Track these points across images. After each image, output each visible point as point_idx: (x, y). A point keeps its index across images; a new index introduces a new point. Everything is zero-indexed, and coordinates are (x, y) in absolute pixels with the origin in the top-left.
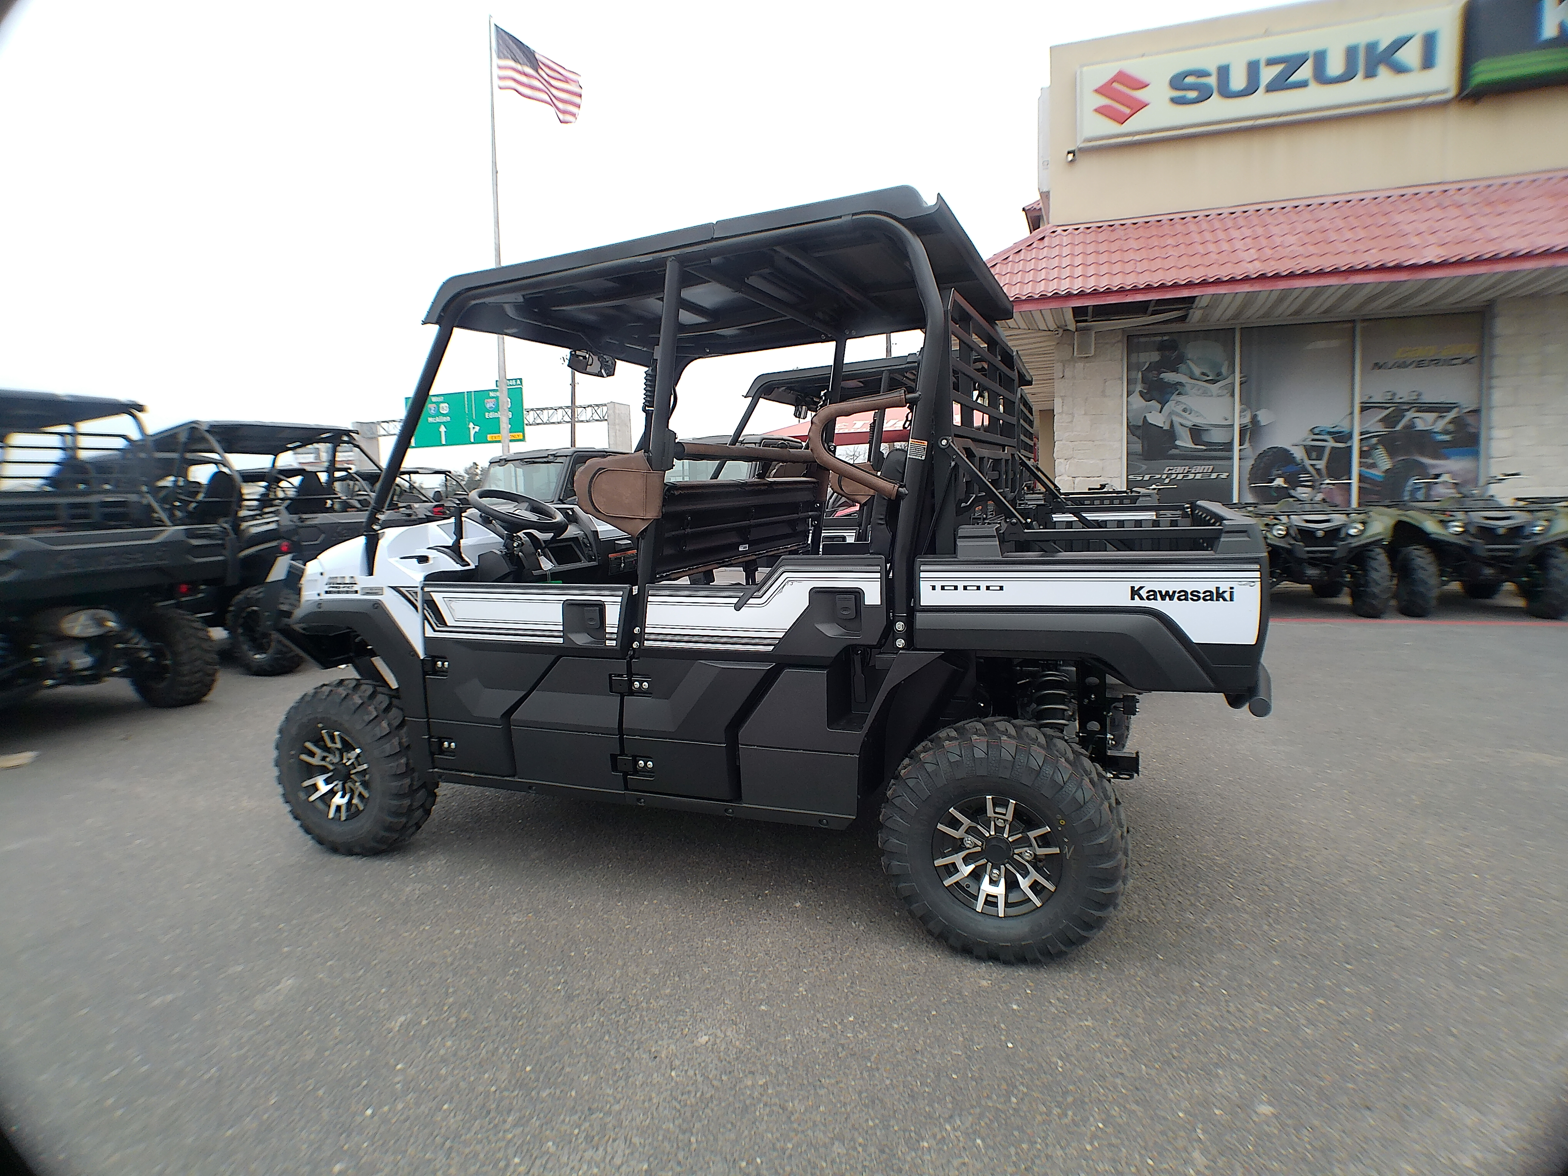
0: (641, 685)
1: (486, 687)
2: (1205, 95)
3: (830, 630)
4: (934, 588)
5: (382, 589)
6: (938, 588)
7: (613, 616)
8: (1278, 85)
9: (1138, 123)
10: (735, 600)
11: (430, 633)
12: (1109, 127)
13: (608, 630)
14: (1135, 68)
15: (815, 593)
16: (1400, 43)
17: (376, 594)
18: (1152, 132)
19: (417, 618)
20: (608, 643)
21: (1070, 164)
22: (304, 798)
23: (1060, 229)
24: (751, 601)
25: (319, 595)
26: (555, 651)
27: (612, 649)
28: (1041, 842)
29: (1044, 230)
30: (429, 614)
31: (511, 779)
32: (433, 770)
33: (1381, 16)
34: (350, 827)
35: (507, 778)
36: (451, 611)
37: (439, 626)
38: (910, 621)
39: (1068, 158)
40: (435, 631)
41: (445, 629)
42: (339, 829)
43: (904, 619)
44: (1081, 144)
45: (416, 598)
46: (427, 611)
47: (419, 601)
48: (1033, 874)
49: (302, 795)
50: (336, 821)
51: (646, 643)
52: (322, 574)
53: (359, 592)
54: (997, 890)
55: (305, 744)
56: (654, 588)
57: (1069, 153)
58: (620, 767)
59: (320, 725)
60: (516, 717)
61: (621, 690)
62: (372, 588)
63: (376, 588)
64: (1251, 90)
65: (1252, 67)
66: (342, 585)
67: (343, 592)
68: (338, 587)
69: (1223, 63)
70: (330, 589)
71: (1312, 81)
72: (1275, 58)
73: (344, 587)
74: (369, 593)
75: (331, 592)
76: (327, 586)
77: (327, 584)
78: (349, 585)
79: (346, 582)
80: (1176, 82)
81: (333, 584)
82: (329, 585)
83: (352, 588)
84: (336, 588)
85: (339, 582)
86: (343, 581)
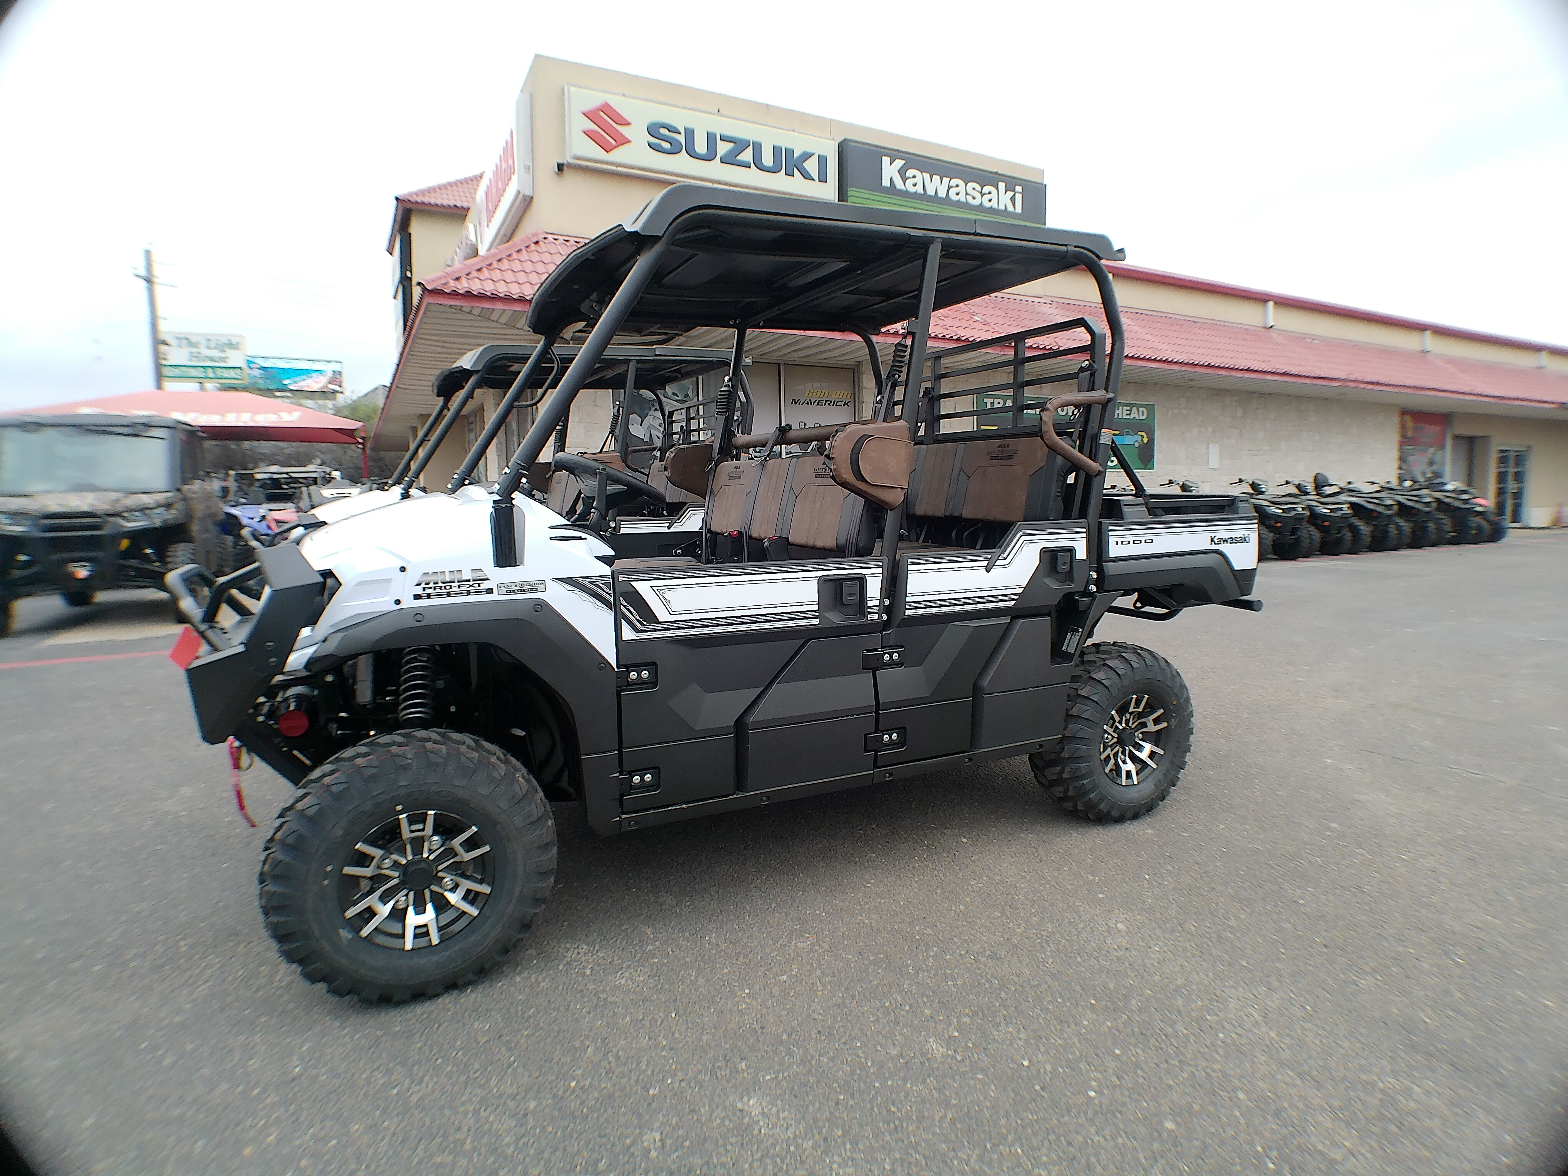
0: (891, 657)
1: (709, 691)
2: (675, 151)
3: (1052, 583)
4: (1117, 543)
5: (543, 583)
6: (1120, 543)
7: (874, 588)
8: (729, 160)
9: (620, 155)
10: (984, 563)
11: (628, 634)
12: (594, 151)
13: (870, 603)
14: (620, 105)
15: (1044, 552)
16: (807, 156)
17: (532, 591)
18: (633, 168)
19: (607, 617)
20: (870, 617)
21: (556, 175)
22: (350, 936)
23: (550, 237)
24: (998, 563)
25: (398, 602)
26: (805, 635)
27: (873, 624)
28: (1156, 721)
29: (536, 235)
30: (628, 609)
31: (735, 796)
32: (620, 818)
33: (794, 131)
34: (457, 948)
35: (731, 797)
36: (665, 602)
37: (645, 623)
38: (1100, 570)
39: (556, 169)
40: (637, 631)
41: (656, 627)
42: (435, 958)
43: (1095, 569)
44: (568, 159)
45: (608, 591)
46: (624, 606)
47: (609, 594)
48: (1148, 747)
49: (345, 934)
50: (423, 949)
51: (908, 612)
52: (403, 569)
53: (495, 591)
54: (1130, 766)
55: (357, 847)
56: (912, 558)
57: (559, 165)
58: (871, 745)
59: (399, 808)
60: (751, 719)
61: (873, 665)
62: (518, 584)
63: (525, 583)
64: (709, 157)
65: (711, 138)
66: (456, 584)
67: (458, 594)
68: (445, 587)
69: (689, 126)
70: (428, 591)
71: (752, 164)
72: (727, 137)
73: (459, 586)
74: (514, 591)
75: (429, 596)
76: (420, 588)
77: (418, 585)
78: (471, 583)
79: (464, 578)
80: (653, 130)
81: (434, 584)
82: (423, 585)
83: (479, 586)
84: (441, 589)
85: (448, 579)
86: (457, 577)
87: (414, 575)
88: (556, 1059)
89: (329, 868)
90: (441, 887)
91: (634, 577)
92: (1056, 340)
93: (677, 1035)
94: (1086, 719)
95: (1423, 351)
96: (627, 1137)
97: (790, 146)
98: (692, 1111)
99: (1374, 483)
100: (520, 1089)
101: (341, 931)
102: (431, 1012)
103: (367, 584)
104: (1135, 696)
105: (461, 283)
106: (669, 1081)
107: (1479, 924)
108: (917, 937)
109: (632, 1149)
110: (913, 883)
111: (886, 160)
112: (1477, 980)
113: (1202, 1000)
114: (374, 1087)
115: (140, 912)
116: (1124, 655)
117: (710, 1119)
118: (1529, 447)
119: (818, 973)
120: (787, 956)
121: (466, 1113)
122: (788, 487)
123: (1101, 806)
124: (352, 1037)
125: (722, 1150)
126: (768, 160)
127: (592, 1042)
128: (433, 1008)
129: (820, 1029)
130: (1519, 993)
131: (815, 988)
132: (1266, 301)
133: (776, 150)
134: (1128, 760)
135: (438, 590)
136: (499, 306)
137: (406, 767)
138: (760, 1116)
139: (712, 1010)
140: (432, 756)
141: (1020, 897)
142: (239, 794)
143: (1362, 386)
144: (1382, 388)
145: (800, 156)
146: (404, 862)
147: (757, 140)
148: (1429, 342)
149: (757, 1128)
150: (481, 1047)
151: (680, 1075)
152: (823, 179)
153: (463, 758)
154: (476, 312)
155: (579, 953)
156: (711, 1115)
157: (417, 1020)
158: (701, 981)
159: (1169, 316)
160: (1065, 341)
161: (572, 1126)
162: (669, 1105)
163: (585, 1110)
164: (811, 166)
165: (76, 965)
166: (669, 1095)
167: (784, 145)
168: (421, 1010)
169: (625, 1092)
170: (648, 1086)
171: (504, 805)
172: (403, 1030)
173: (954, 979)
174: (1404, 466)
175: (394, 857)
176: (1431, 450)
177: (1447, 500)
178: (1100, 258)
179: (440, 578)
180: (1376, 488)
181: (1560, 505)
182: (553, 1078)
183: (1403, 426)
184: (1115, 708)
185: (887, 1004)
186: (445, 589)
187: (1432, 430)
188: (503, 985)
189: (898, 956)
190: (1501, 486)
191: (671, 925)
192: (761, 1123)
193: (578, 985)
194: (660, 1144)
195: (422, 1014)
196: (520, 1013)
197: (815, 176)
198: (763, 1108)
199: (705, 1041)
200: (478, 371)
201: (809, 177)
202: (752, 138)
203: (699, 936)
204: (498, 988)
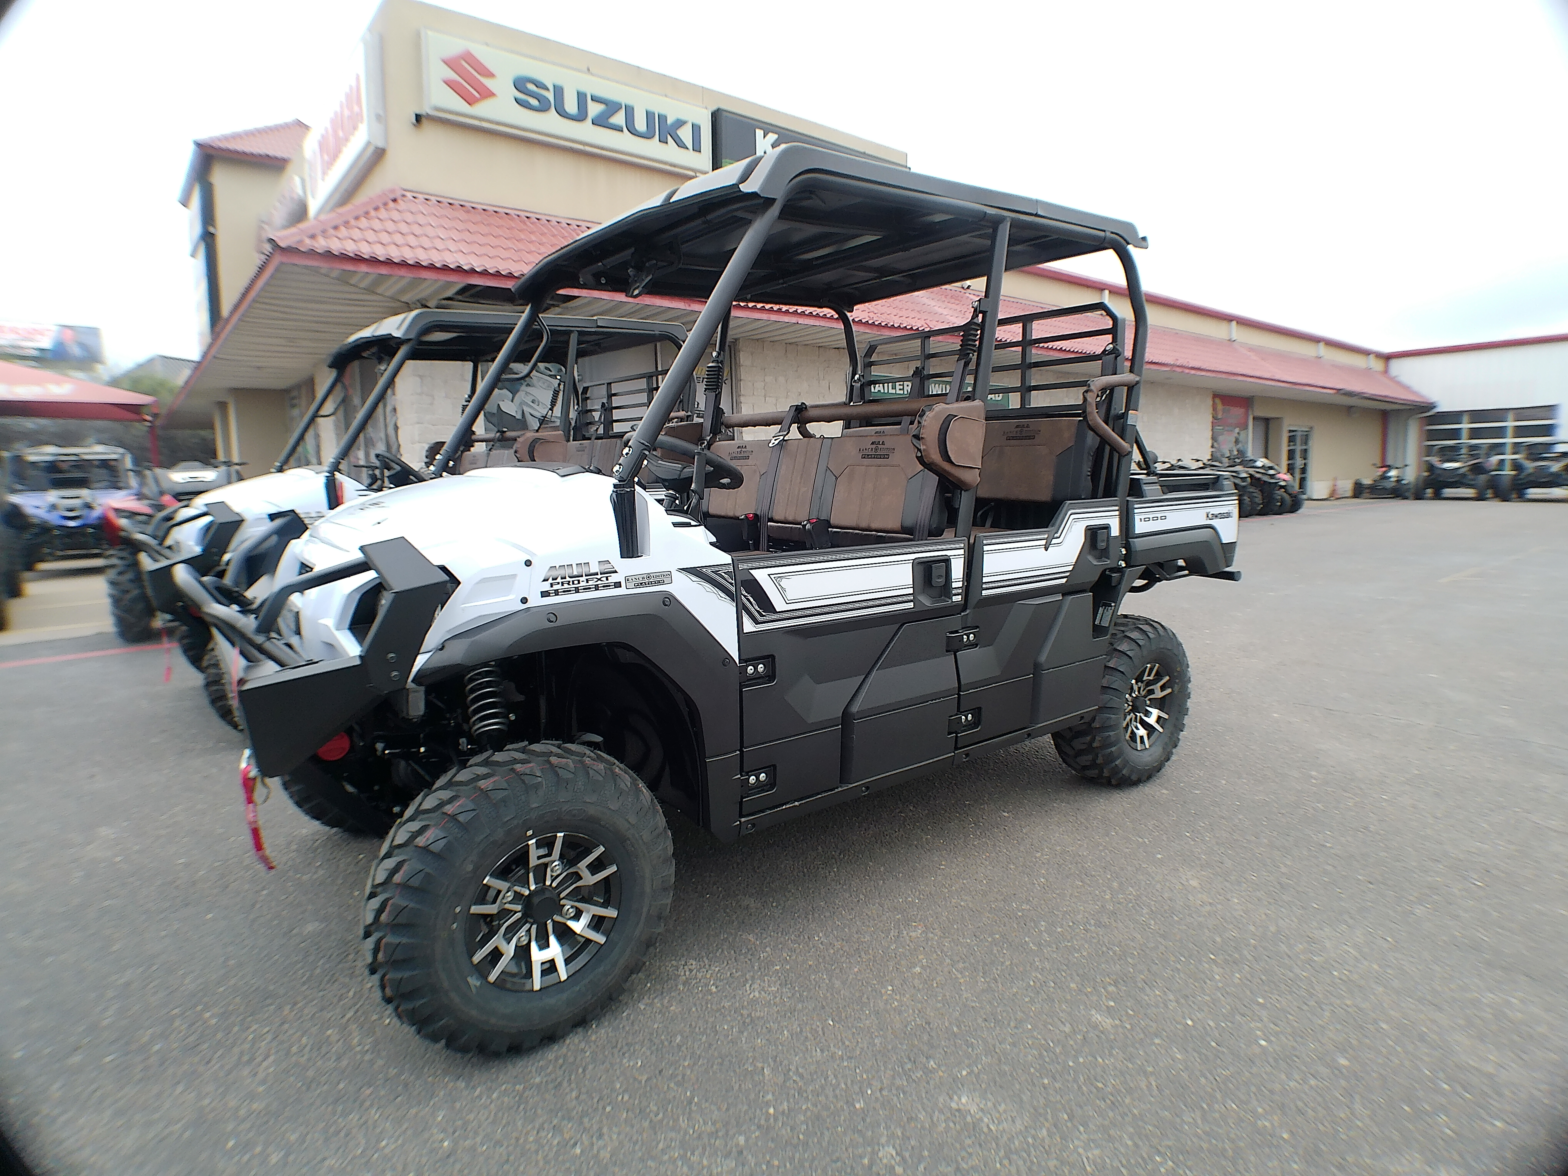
0: (968, 637)
1: (819, 682)
2: (543, 107)
3: (1093, 560)
4: (1141, 520)
5: (669, 574)
6: (1143, 520)
7: (957, 570)
8: (600, 122)
9: (484, 110)
10: (1044, 542)
11: (749, 626)
12: (455, 103)
13: (954, 585)
14: (485, 55)
15: (1087, 529)
16: (680, 123)
17: (659, 583)
18: (498, 123)
19: (729, 608)
20: (955, 599)
21: (413, 127)
22: (478, 984)
23: (409, 195)
24: (1054, 541)
25: (524, 600)
26: (900, 619)
27: (957, 604)
28: (1163, 688)
29: (393, 191)
30: (748, 600)
31: (840, 789)
32: (740, 821)
33: (666, 96)
34: (586, 981)
35: (836, 790)
36: (782, 591)
37: (764, 614)
38: (1127, 546)
39: (414, 120)
40: (757, 622)
41: (775, 617)
42: (565, 996)
43: (1124, 545)
44: (426, 110)
45: (730, 580)
46: (745, 596)
47: (731, 584)
48: (1155, 712)
49: (474, 982)
50: (552, 988)
51: (984, 593)
52: (528, 563)
53: (623, 584)
54: (1142, 732)
55: (485, 882)
56: (986, 538)
57: (416, 115)
58: (954, 727)
59: (530, 833)
60: (855, 709)
61: (953, 647)
62: (645, 576)
63: (652, 575)
64: (580, 117)
65: (581, 97)
66: (584, 578)
67: (587, 589)
68: (573, 581)
69: (559, 83)
70: (555, 587)
71: (625, 129)
72: (600, 98)
73: (587, 581)
74: (641, 584)
75: (557, 593)
76: (548, 583)
77: (545, 580)
78: (599, 576)
79: (592, 571)
80: (520, 84)
81: (562, 578)
82: (550, 581)
83: (607, 580)
84: (569, 584)
85: (575, 573)
86: (585, 570)
87: (540, 570)
88: (736, 1087)
89: (458, 910)
90: (561, 915)
91: (755, 565)
92: (926, 321)
93: (847, 1043)
94: (1114, 689)
95: (1229, 340)
96: (861, 1157)
97: (663, 112)
98: (910, 1119)
99: (1198, 461)
100: (718, 1126)
101: (469, 979)
102: (565, 1056)
103: (488, 582)
104: (1149, 665)
105: (317, 242)
106: (869, 1092)
107: (1474, 850)
108: (1020, 914)
109: (874, 1169)
110: (984, 861)
111: (759, 133)
112: (1502, 900)
113: (1301, 944)
114: (550, 1149)
115: (128, 984)
116: (1141, 626)
117: (933, 1124)
118: (1311, 428)
119: (948, 961)
120: (908, 947)
121: (673, 1161)
122: (822, 468)
123: (1124, 772)
124: (489, 1097)
125: (964, 1153)
126: (641, 125)
127: (763, 1062)
128: (564, 1050)
129: (984, 1016)
130: (1538, 906)
131: (954, 976)
132: (1103, 290)
133: (649, 115)
134: (1139, 726)
135: (566, 586)
136: (363, 268)
137: (537, 787)
138: (980, 1113)
139: (867, 1012)
140: (560, 771)
141: (1089, 864)
142: (256, 833)
143: (1187, 371)
144: (1203, 373)
145: (673, 125)
146: (527, 893)
147: (630, 102)
148: (1235, 332)
149: (984, 1125)
150: (645, 1086)
151: (876, 1084)
152: (697, 148)
153: (591, 772)
154: (335, 274)
155: (691, 971)
156: (932, 1121)
157: (555, 1067)
158: (837, 984)
159: (1021, 301)
160: (934, 323)
161: (797, 1155)
162: (883, 1116)
163: (801, 1137)
164: (685, 134)
165: (76, 1059)
166: (878, 1106)
167: (657, 110)
168: (553, 1053)
169: (831, 1111)
170: (850, 1100)
171: (633, 819)
172: (545, 1080)
173: (1078, 951)
174: (1215, 445)
175: (517, 888)
176: (1237, 430)
177: (1258, 476)
178: (1128, 244)
179: (568, 572)
180: (1200, 464)
181: (1335, 479)
182: (745, 1107)
183: (1214, 409)
184: (1135, 677)
185: (1032, 983)
186: (573, 584)
187: (1237, 412)
188: (629, 1015)
189: (1013, 935)
190: (1290, 462)
191: (770, 928)
192: (986, 1120)
193: (712, 1004)
194: (898, 1159)
195: (557, 1059)
196: (666, 1043)
197: (689, 144)
198: (978, 1105)
199: (878, 1045)
200: (410, 340)
201: (683, 146)
202: (624, 100)
203: (806, 937)
204: (625, 1019)
